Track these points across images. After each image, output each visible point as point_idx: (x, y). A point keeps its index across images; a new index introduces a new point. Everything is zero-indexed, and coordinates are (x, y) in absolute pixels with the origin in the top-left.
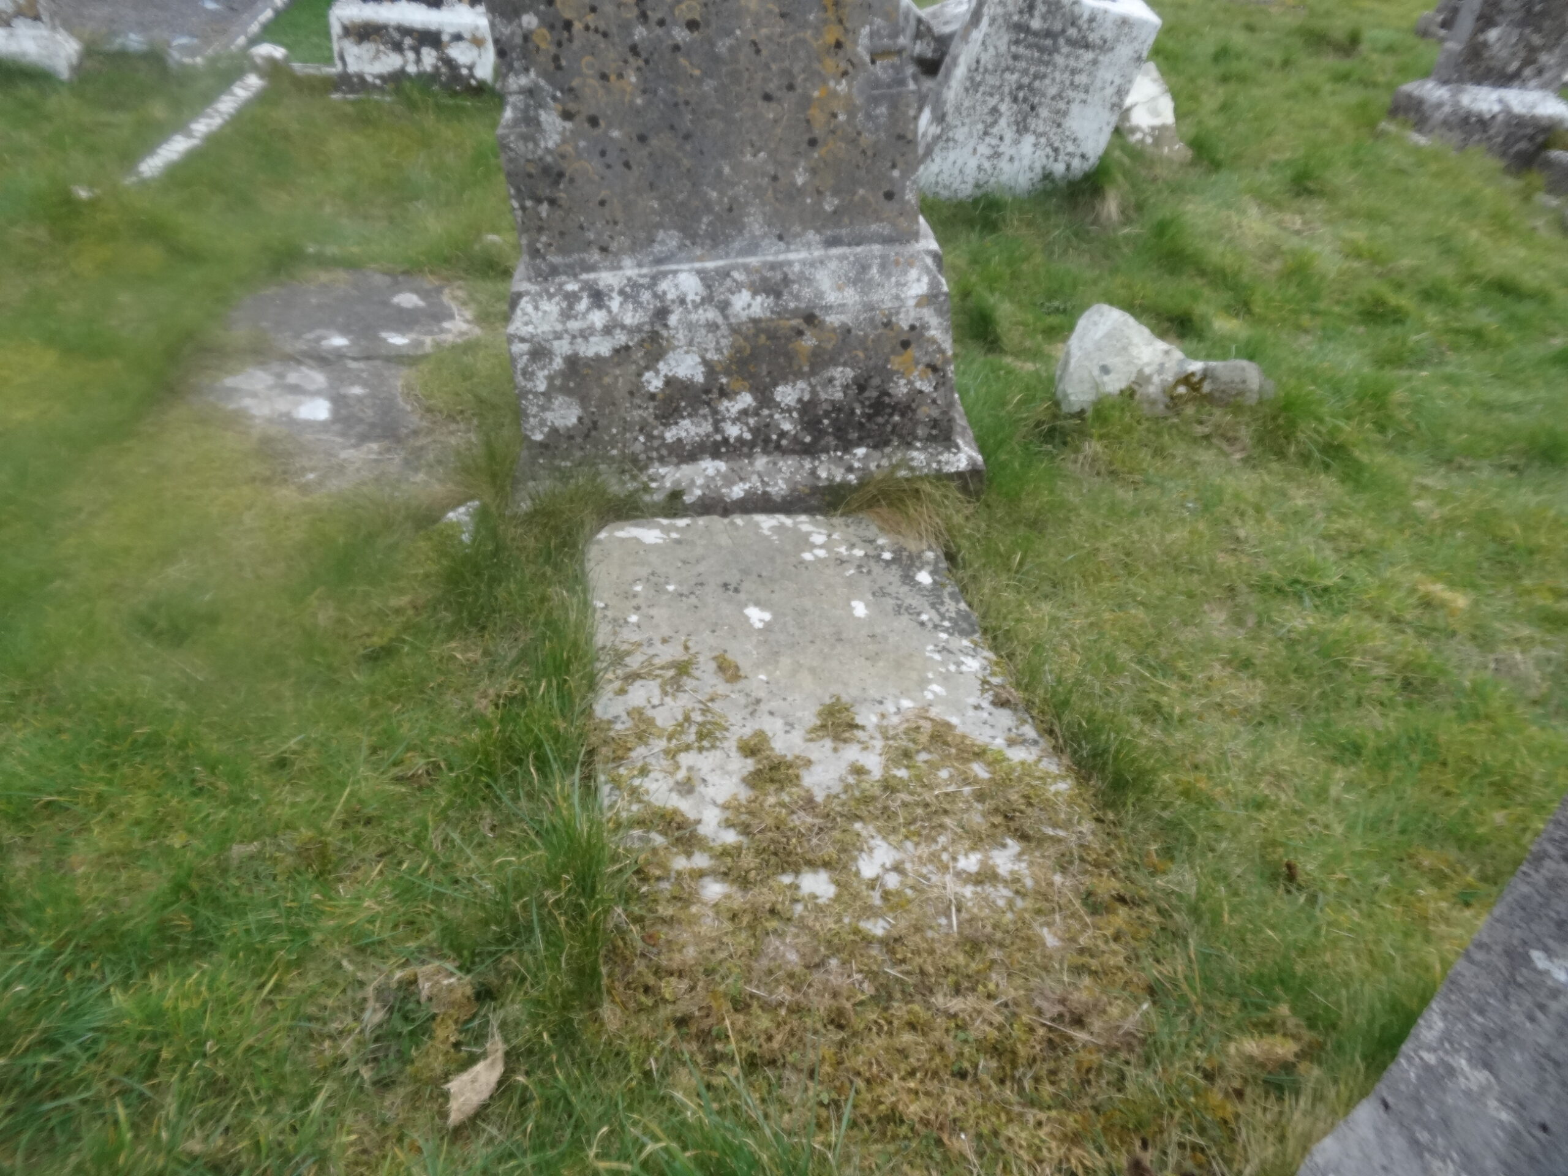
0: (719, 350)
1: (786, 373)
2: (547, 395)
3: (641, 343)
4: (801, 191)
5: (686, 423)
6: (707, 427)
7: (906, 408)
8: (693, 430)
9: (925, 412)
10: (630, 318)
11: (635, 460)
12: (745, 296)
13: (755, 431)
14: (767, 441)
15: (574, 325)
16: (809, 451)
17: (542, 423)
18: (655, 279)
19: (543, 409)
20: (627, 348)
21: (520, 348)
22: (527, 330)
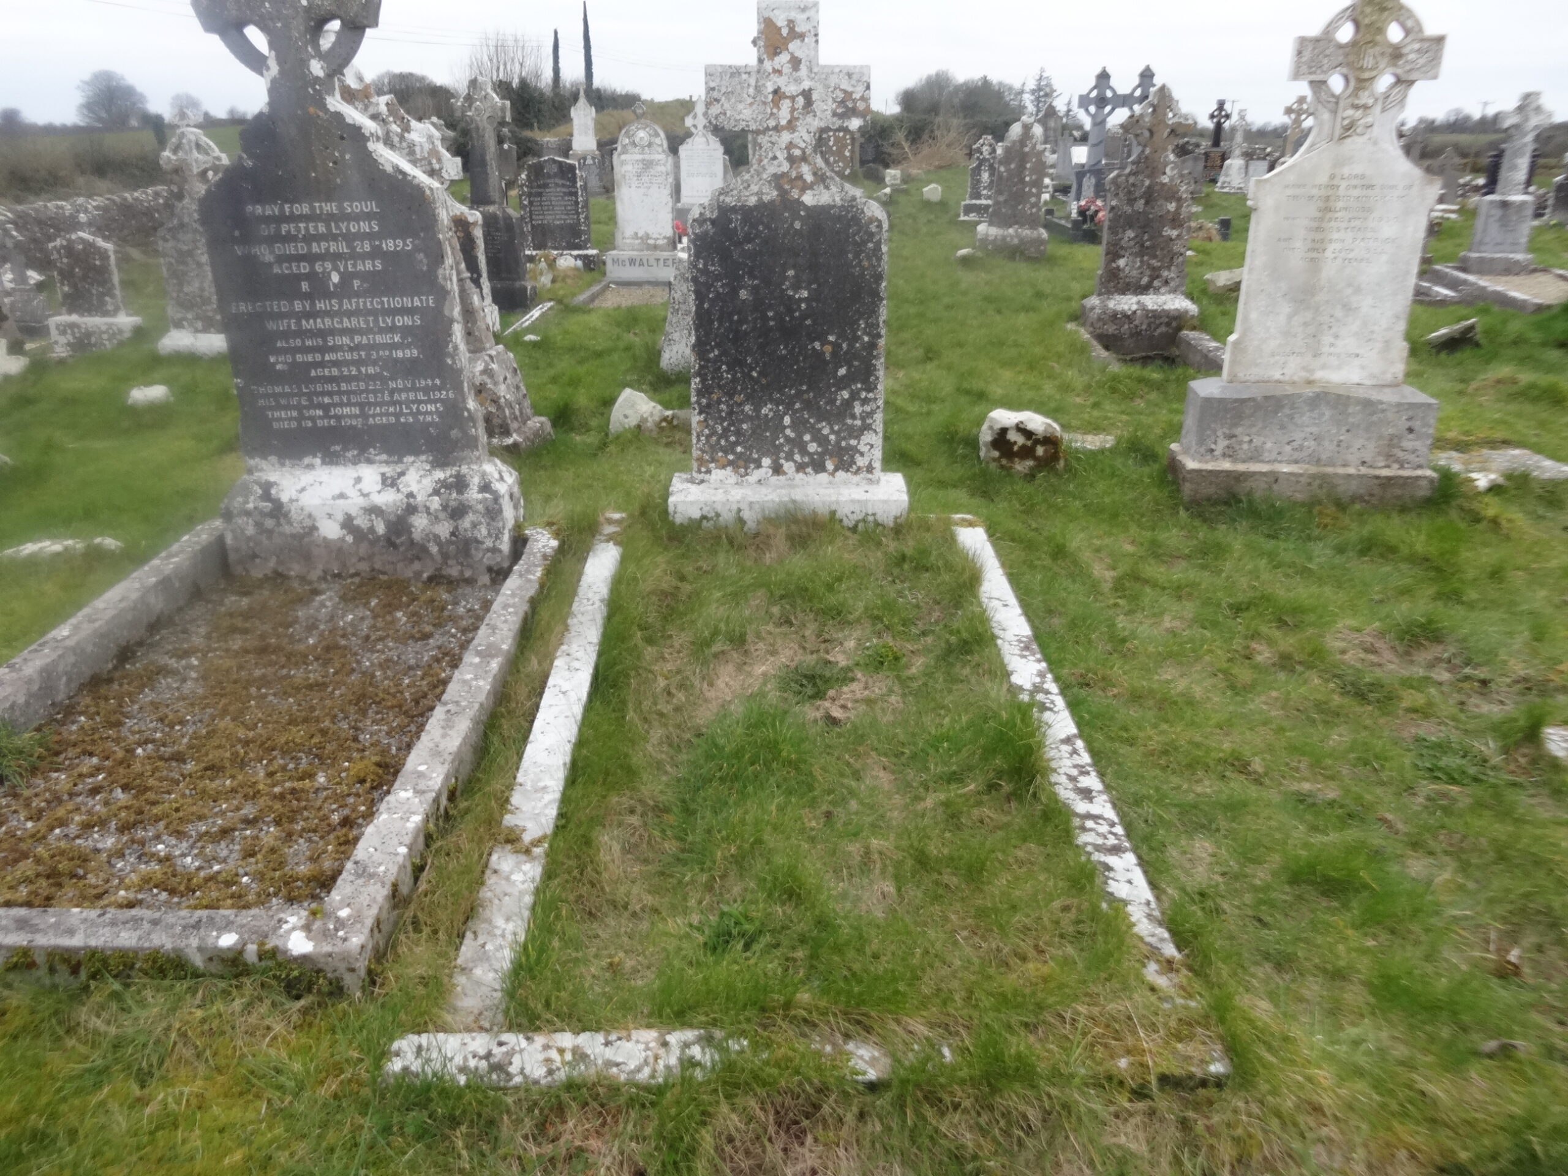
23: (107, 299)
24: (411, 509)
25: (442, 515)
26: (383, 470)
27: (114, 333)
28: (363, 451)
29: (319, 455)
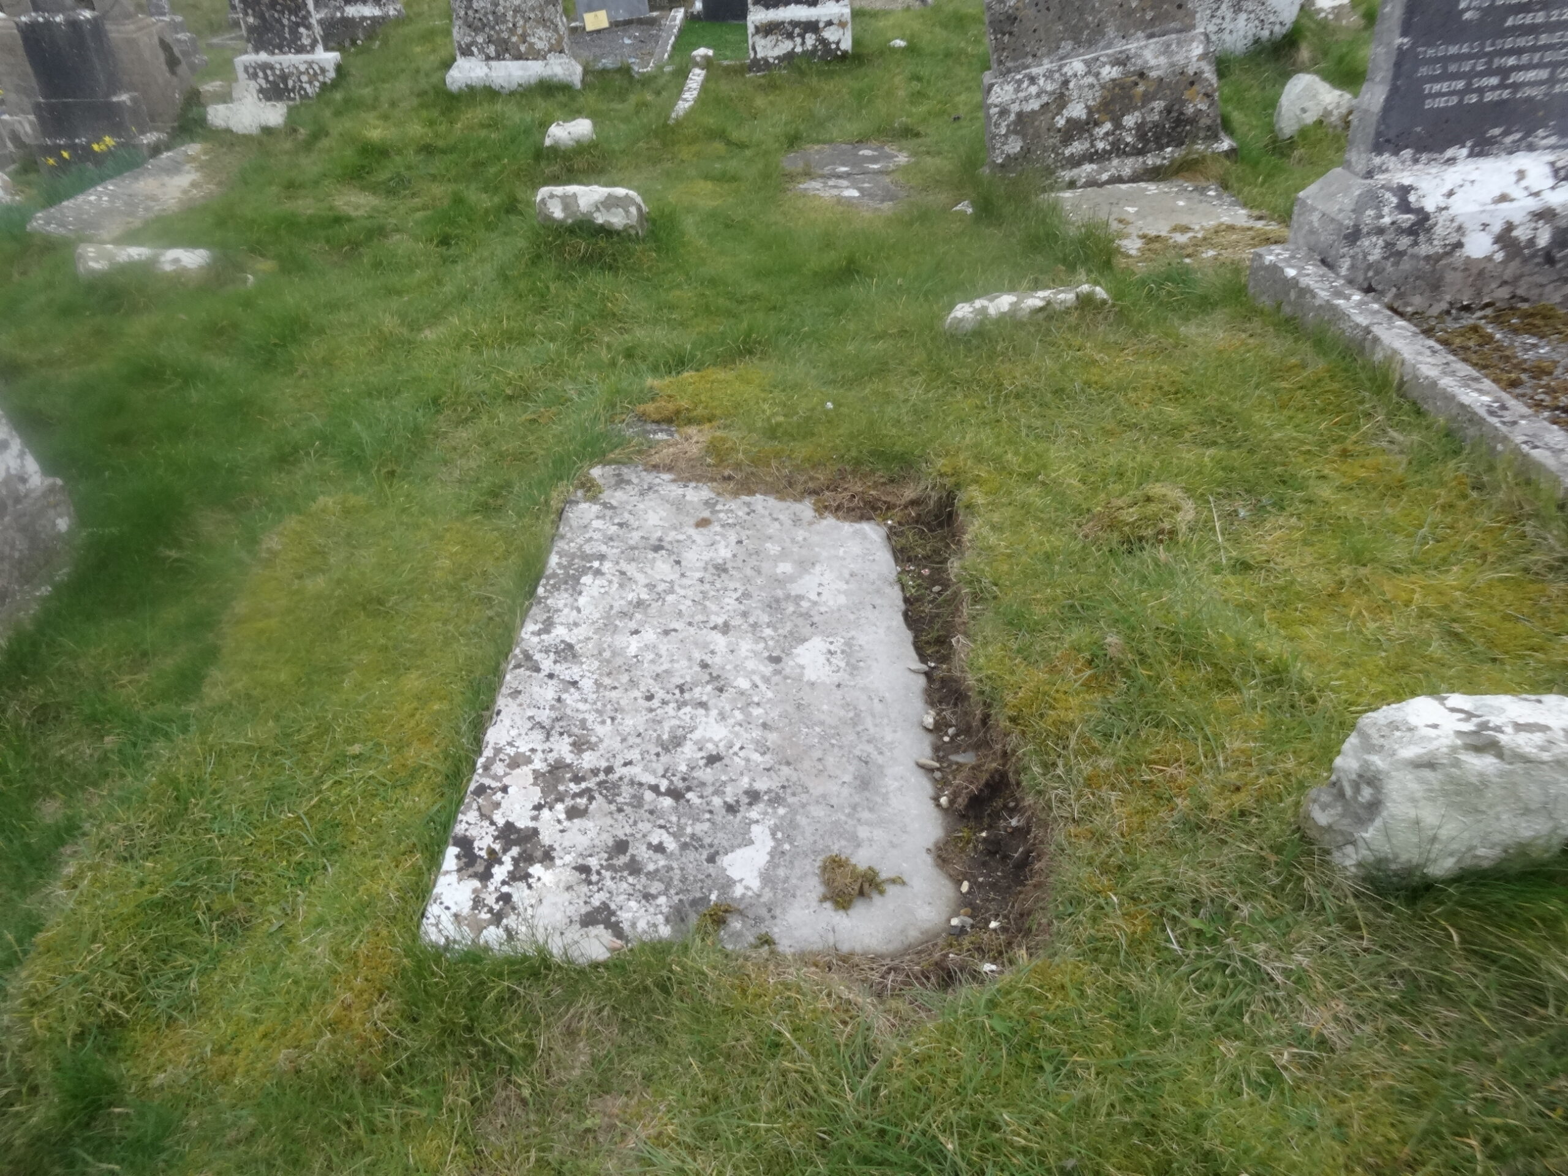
0: (1094, 99)
1: (1127, 110)
2: (1006, 136)
3: (1055, 101)
4: (1134, 10)
5: (1076, 143)
6: (1087, 145)
7: (1193, 121)
8: (1080, 147)
9: (1203, 122)
10: (1049, 87)
11: (1048, 168)
12: (1108, 68)
13: (1112, 144)
14: (1119, 149)
15: (1021, 95)
16: (1141, 152)
17: (1002, 152)
18: (1060, 68)
19: (1004, 144)
20: (1047, 104)
21: (994, 111)
22: (998, 101)
23: (302, 30)
26: (1550, 157)
27: (315, 74)
28: (1529, 133)
29: (1469, 144)
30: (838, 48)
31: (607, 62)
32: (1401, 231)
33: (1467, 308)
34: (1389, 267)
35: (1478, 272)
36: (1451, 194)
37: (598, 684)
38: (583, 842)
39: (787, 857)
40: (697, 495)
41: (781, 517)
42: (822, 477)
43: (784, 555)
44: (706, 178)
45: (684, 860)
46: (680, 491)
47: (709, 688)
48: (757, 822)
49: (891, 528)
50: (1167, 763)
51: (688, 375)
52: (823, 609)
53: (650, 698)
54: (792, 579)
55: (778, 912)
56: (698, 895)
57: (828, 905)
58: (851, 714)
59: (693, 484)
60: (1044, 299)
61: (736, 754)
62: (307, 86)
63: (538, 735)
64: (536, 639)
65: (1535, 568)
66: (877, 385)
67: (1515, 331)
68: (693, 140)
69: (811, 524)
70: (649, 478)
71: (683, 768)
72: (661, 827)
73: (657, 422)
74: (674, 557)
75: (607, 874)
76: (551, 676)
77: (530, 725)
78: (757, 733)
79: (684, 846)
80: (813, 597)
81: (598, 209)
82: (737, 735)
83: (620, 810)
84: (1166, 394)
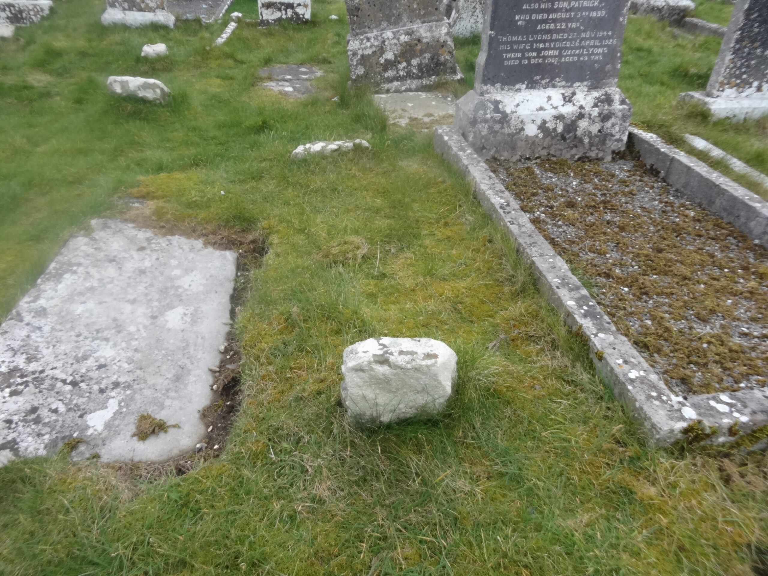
0: (397, 51)
1: (413, 56)
2: (356, 66)
3: (379, 50)
4: (415, 9)
5: (390, 71)
6: (395, 72)
7: (444, 64)
8: (392, 73)
9: (449, 65)
10: (376, 43)
11: (377, 82)
12: (403, 36)
13: (407, 73)
14: (410, 75)
15: (363, 46)
16: (420, 78)
17: (355, 73)
18: (381, 34)
19: (355, 69)
20: (375, 51)
21: (350, 53)
22: (352, 48)
24: (581, 116)
25: (597, 120)
26: (563, 91)
27: (38, 11)
28: (552, 79)
29: (526, 83)
30: (304, 17)
31: (190, 16)
32: (495, 121)
33: (528, 159)
34: (492, 139)
35: (532, 142)
36: (518, 105)
37: (53, 329)
38: (14, 407)
39: (122, 415)
40: (143, 235)
41: (185, 247)
42: (210, 228)
43: (179, 266)
44: (218, 77)
45: (66, 416)
46: (136, 233)
47: (113, 331)
48: (113, 397)
49: (240, 254)
50: (299, 369)
51: (163, 175)
52: (189, 293)
53: (78, 336)
54: (178, 278)
55: (107, 442)
56: (67, 434)
57: (136, 438)
58: (184, 345)
59: (144, 229)
60: (337, 145)
61: (115, 364)
62: (33, 17)
63: (10, 354)
64: (26, 306)
65: (501, 280)
66: (253, 184)
67: (546, 171)
68: (218, 58)
69: (199, 251)
70: (121, 225)
71: (83, 371)
72: (60, 400)
73: (137, 198)
74: (119, 266)
75: (21, 424)
76: (28, 324)
77: (6, 348)
78: (129, 354)
79: (69, 410)
80: (186, 286)
81: (140, 89)
82: (119, 354)
83: (40, 392)
84: (379, 193)
